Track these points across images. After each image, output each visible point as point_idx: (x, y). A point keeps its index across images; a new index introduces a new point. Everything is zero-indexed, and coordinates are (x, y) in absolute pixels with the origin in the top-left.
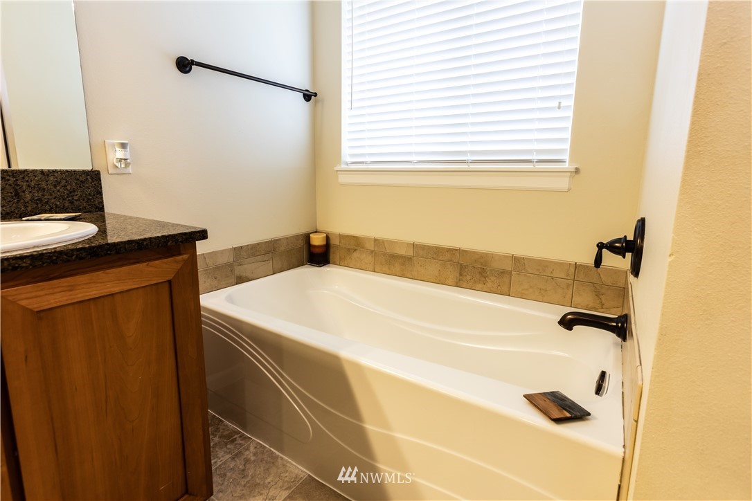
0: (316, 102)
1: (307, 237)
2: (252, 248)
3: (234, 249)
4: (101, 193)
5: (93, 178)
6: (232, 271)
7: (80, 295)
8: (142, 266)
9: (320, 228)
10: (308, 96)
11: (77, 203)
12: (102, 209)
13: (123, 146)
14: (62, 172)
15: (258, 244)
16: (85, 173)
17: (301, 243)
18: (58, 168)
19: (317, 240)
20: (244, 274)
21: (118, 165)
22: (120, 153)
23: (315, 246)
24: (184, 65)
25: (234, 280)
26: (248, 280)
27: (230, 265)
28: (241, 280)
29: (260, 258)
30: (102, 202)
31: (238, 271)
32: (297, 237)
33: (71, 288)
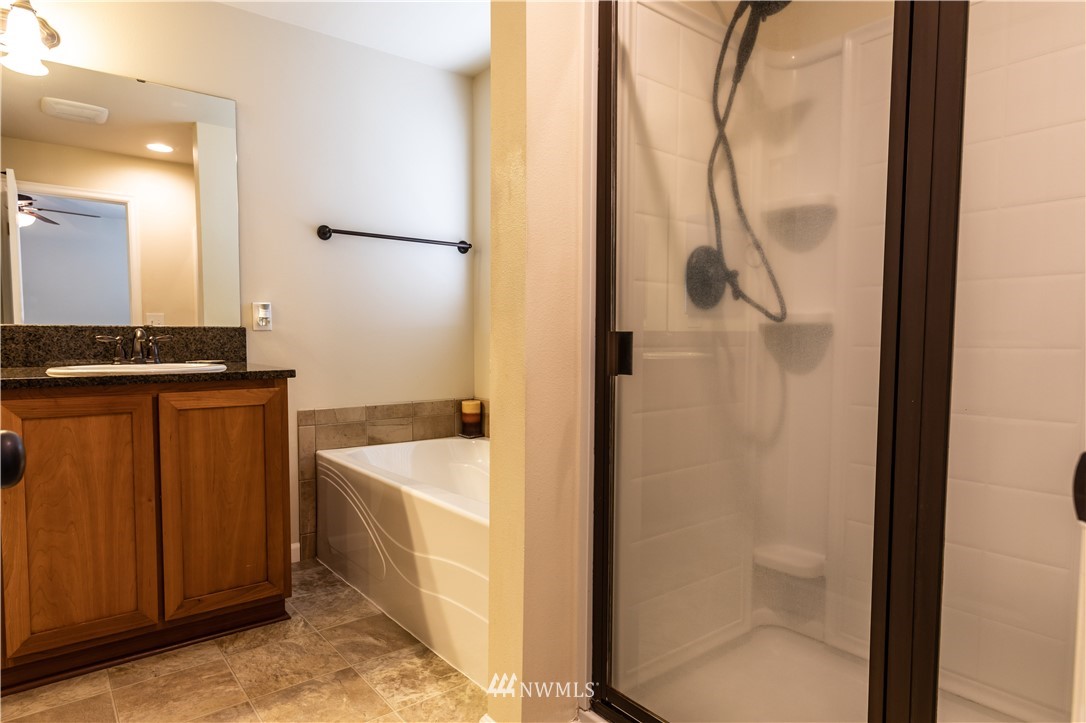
0: (475, 252)
1: (458, 404)
2: (388, 409)
3: (368, 408)
4: (245, 347)
5: (241, 333)
6: (364, 430)
7: (203, 404)
8: (244, 391)
9: (477, 396)
10: (464, 248)
11: (226, 354)
12: (245, 360)
13: (265, 307)
14: (218, 329)
15: (396, 406)
16: (235, 329)
17: (451, 410)
18: (216, 326)
19: (469, 408)
20: (377, 436)
21: (261, 323)
22: (262, 313)
23: (466, 415)
24: (324, 233)
25: (366, 441)
26: (381, 442)
27: (362, 424)
28: (373, 441)
29: (397, 421)
30: (245, 354)
31: (371, 431)
32: (446, 403)
33: (199, 399)
